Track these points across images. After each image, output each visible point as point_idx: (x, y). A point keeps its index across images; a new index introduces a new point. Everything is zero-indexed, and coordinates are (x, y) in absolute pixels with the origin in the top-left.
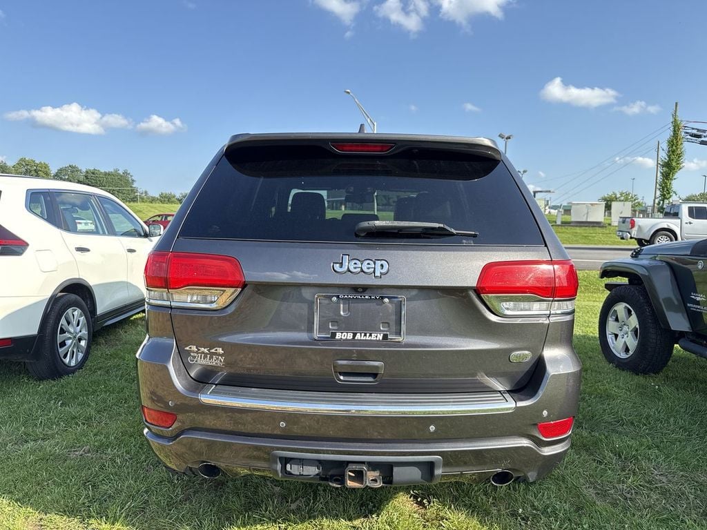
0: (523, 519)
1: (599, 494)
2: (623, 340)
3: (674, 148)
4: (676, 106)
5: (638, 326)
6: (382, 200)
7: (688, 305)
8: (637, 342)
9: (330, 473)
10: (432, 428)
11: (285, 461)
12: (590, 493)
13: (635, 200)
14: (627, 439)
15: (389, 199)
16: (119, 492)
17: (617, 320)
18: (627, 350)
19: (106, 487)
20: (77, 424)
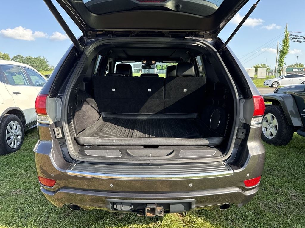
0: (231, 221)
1: (265, 206)
2: (270, 131)
3: (285, 44)
4: (287, 25)
5: (277, 124)
6: (159, 67)
7: (302, 114)
8: (277, 131)
9: (137, 208)
10: (190, 185)
11: (113, 204)
12: (261, 206)
13: (267, 67)
14: (276, 178)
15: (163, 67)
16: (34, 212)
17: (267, 121)
18: (272, 135)
19: (27, 210)
20: (15, 177)
